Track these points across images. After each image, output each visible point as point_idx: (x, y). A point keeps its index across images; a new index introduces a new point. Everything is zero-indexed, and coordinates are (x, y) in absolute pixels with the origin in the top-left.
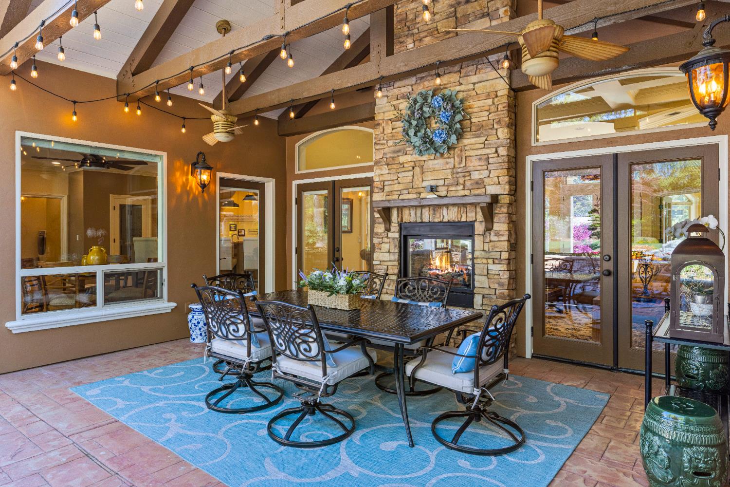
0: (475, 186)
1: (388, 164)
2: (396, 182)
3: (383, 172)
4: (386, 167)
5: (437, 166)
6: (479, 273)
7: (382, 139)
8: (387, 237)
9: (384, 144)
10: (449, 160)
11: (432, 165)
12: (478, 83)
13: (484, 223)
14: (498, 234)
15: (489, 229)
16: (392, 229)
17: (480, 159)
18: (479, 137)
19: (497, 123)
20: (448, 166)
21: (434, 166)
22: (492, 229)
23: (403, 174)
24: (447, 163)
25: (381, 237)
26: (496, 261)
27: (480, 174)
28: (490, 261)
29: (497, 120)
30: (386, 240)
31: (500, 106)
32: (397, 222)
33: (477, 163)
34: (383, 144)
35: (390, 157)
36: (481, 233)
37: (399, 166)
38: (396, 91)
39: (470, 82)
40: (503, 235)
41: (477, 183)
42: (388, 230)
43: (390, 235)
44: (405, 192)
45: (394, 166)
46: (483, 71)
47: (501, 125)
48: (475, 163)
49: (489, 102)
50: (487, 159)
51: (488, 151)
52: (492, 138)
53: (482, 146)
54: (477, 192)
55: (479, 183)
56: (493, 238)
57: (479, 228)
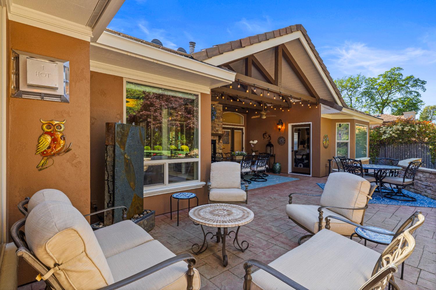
22: (220, 142)
28: (219, 149)
29: (221, 116)
31: (221, 113)
40: (222, 143)
47: (221, 118)
48: (216, 125)
49: (219, 111)
50: (219, 125)
51: (219, 123)
52: (220, 120)
53: (218, 122)
54: (217, 133)
55: (217, 131)
56: (220, 144)
57: (217, 141)
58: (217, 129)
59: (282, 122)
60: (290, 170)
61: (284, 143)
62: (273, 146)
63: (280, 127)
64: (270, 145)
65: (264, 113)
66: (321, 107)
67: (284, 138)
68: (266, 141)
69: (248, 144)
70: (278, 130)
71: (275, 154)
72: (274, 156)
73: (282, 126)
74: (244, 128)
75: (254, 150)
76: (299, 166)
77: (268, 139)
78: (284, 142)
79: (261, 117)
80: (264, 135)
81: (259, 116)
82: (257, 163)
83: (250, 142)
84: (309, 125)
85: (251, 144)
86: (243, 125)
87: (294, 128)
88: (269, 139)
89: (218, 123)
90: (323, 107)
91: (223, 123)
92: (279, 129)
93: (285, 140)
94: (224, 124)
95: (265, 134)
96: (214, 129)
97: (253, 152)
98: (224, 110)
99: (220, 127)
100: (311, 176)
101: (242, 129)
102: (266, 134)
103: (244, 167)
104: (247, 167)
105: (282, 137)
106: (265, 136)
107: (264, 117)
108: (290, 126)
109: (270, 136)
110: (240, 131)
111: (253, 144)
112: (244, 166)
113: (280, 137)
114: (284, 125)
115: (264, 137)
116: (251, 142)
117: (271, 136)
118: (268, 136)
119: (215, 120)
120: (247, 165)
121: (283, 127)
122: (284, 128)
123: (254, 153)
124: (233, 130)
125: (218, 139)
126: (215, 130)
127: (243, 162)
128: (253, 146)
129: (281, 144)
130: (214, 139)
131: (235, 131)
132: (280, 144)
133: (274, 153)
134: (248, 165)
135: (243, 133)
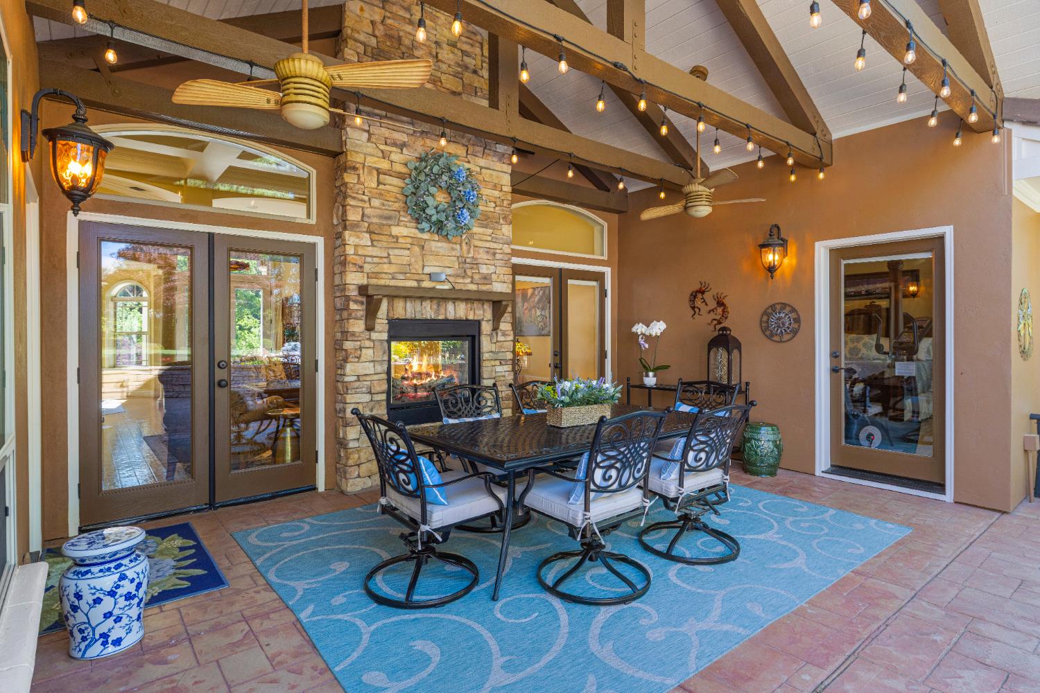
0: (482, 281)
1: (371, 232)
2: (386, 260)
3: (362, 243)
4: (367, 235)
5: (440, 250)
6: (488, 377)
7: (360, 192)
8: (369, 339)
9: (365, 201)
10: (454, 246)
11: (435, 247)
12: (485, 168)
13: (491, 322)
14: (504, 334)
15: (495, 329)
16: (377, 327)
17: (487, 252)
18: (486, 227)
19: (503, 218)
20: (454, 253)
21: (438, 250)
22: (498, 328)
23: (397, 252)
24: (453, 249)
25: (360, 339)
26: (503, 363)
27: (488, 269)
28: (497, 363)
29: (503, 216)
30: (368, 343)
31: (505, 202)
32: (385, 317)
33: (485, 256)
34: (362, 201)
35: (376, 224)
36: (489, 333)
37: (391, 239)
38: (385, 132)
39: (478, 164)
40: (509, 335)
41: (485, 278)
42: (370, 328)
43: (374, 336)
44: (401, 277)
45: (384, 238)
46: (490, 158)
47: (506, 221)
48: (482, 256)
49: (497, 193)
50: (494, 254)
51: (495, 246)
52: (498, 232)
53: (489, 238)
54: (484, 288)
55: (487, 279)
56: (501, 338)
57: (486, 327)
58: (484, 270)
59: (783, 236)
60: (823, 460)
61: (795, 332)
62: (740, 344)
63: (777, 257)
64: (723, 340)
65: (701, 188)
66: (1015, 141)
67: (793, 310)
68: (704, 323)
69: (626, 338)
70: (762, 275)
71: (747, 384)
72: (743, 392)
73: (785, 254)
74: (607, 271)
75: (650, 361)
76: (863, 435)
77: (712, 316)
78: (796, 326)
79: (686, 208)
80: (694, 296)
81: (675, 209)
82: (684, 455)
83: (634, 329)
84: (937, 242)
85: (636, 335)
86: (605, 258)
87: (844, 262)
88: (718, 317)
89: (488, 245)
90: (1024, 144)
91: (513, 247)
92: (771, 269)
93: (797, 320)
94: (515, 253)
95: (700, 296)
96: (469, 272)
97: (647, 369)
98: (519, 191)
99: (498, 263)
100: (949, 497)
101: (599, 277)
102: (703, 292)
103: (601, 490)
104: (622, 487)
105: (784, 305)
106: (698, 303)
107: (703, 210)
108: (821, 252)
109: (720, 304)
110: (594, 283)
111: (648, 338)
112: (605, 484)
113: (773, 307)
114: (792, 249)
115: (693, 308)
116: (639, 328)
117: (726, 301)
118: (713, 305)
119: (475, 230)
120: (619, 477)
121: (786, 261)
122: (794, 261)
123: (651, 374)
124: (561, 278)
125: (489, 315)
126: (477, 277)
127: (599, 459)
128: (647, 346)
129: (776, 338)
130: (471, 317)
131: (570, 282)
132: (770, 337)
133: (744, 380)
134: (627, 472)
135: (603, 294)
